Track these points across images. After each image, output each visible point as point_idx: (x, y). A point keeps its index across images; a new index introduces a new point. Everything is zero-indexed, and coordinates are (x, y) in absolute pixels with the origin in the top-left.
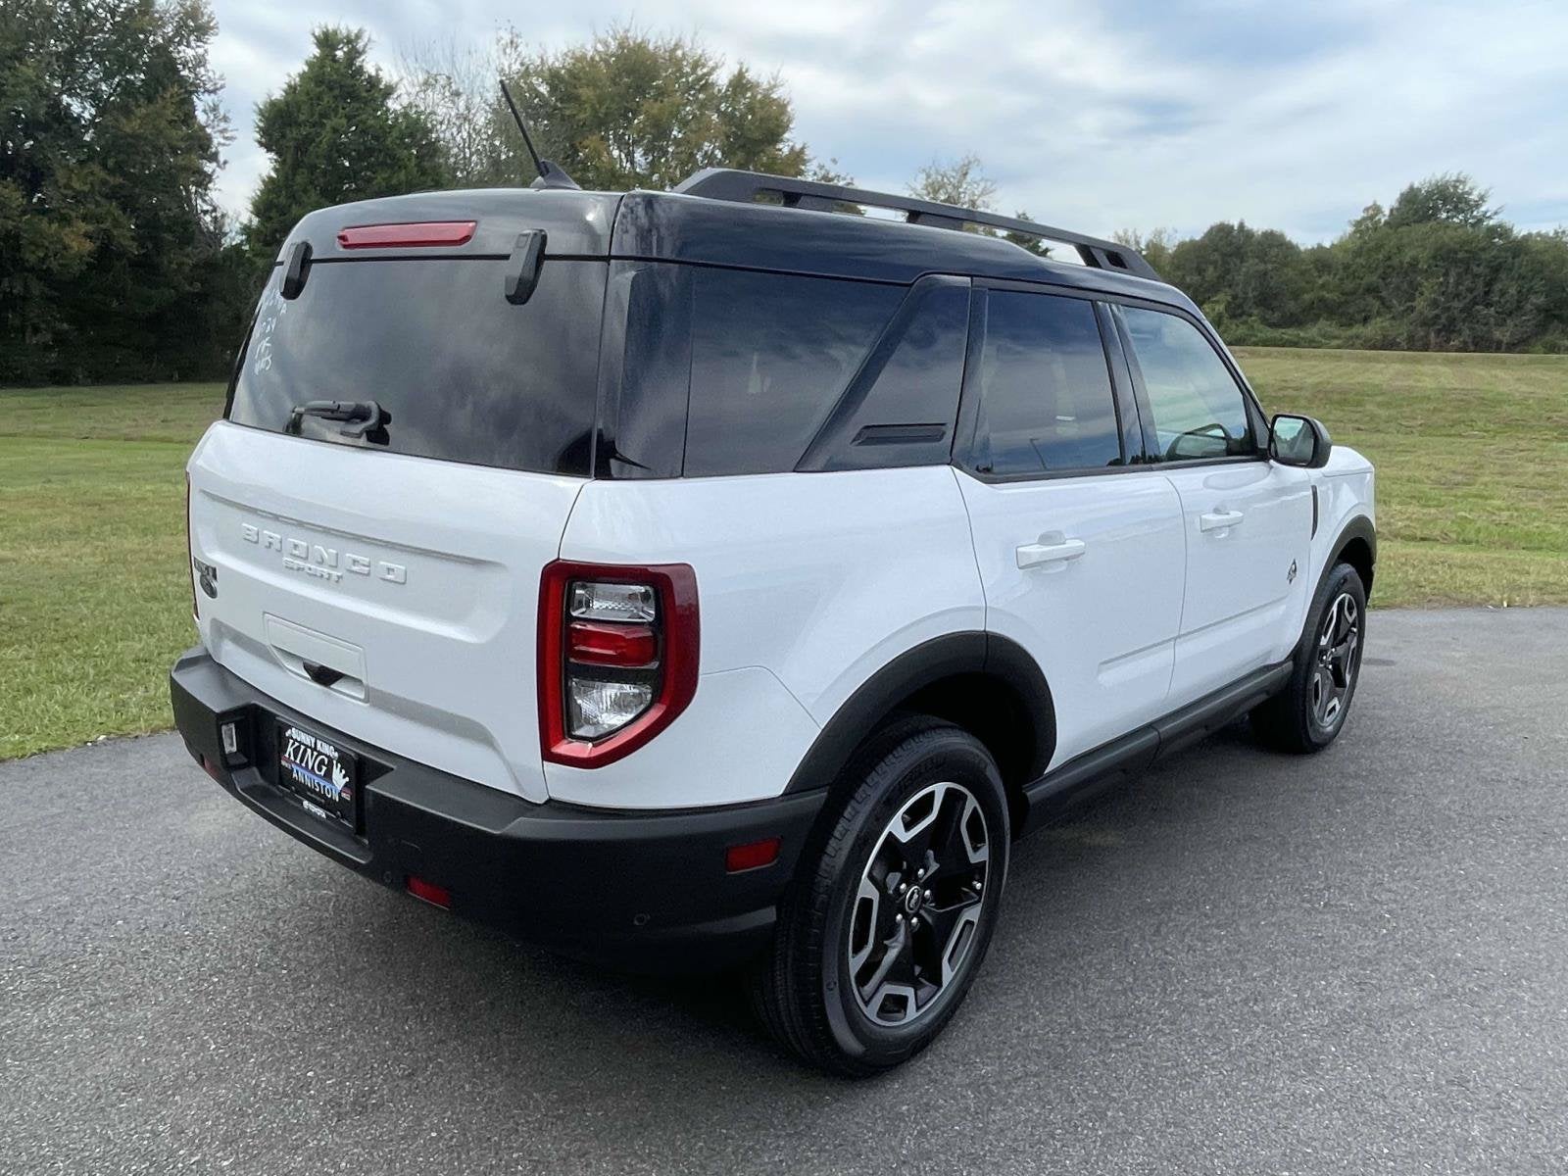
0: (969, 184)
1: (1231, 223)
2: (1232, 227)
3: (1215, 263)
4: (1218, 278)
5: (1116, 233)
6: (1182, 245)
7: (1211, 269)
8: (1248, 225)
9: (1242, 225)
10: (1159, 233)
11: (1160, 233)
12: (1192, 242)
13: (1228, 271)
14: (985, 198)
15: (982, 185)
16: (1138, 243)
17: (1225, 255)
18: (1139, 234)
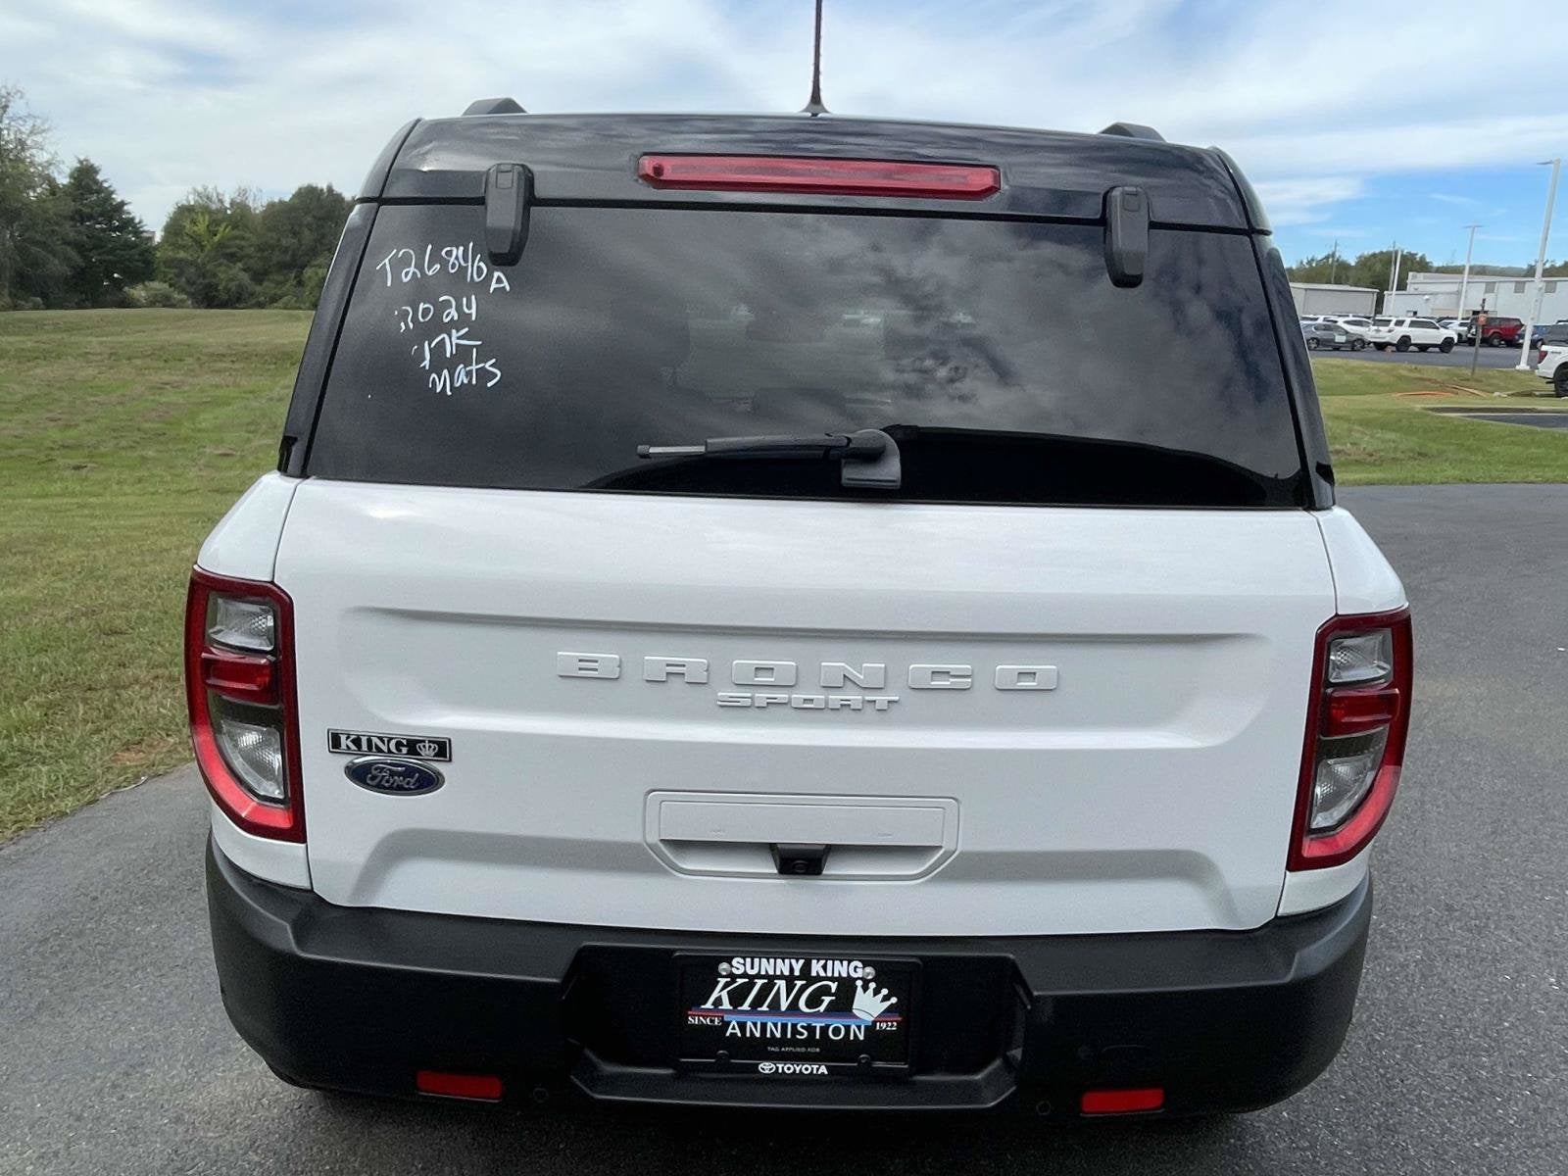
0: (12, 119)
1: (320, 186)
2: (322, 190)
3: (309, 225)
4: (315, 241)
5: (195, 190)
6: (272, 205)
7: (306, 232)
8: (337, 189)
9: (330, 189)
10: (243, 192)
11: (245, 191)
12: (281, 202)
13: (323, 236)
14: (38, 138)
15: (30, 123)
16: (221, 201)
17: (320, 219)
18: (220, 191)
